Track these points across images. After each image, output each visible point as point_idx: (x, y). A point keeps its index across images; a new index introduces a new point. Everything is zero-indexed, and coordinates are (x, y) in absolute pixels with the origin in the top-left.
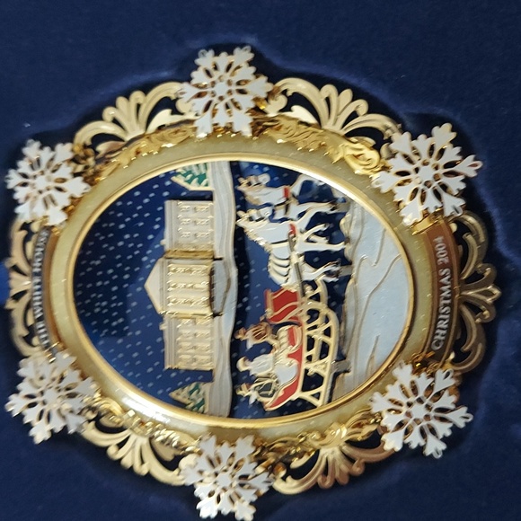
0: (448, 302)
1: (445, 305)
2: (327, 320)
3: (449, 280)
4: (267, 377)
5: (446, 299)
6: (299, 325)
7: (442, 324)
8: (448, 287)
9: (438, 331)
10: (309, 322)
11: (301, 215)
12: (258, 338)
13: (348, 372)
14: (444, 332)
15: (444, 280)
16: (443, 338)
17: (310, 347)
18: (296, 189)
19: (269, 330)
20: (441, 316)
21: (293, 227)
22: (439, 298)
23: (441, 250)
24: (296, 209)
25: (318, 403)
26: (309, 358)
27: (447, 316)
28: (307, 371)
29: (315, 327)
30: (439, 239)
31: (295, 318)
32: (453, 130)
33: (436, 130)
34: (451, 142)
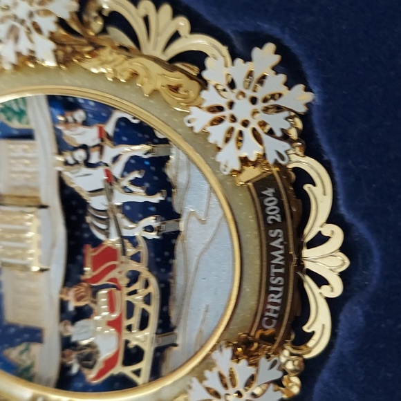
0: (281, 271)
1: (277, 275)
2: (147, 285)
3: (281, 243)
4: (88, 346)
5: (278, 266)
6: (118, 288)
7: (275, 299)
8: (281, 252)
9: (269, 307)
10: (129, 285)
11: (115, 159)
12: (79, 299)
13: (175, 345)
14: (277, 308)
15: (275, 244)
16: (275, 315)
17: (130, 314)
18: (110, 128)
19: (90, 292)
20: (272, 289)
21: (108, 173)
22: (269, 265)
23: (271, 206)
24: (110, 151)
25: (139, 380)
26: (129, 328)
27: (279, 289)
28: (127, 342)
29: (134, 292)
30: (269, 192)
31: (114, 280)
32: (276, 53)
33: (256, 52)
34: (274, 68)
